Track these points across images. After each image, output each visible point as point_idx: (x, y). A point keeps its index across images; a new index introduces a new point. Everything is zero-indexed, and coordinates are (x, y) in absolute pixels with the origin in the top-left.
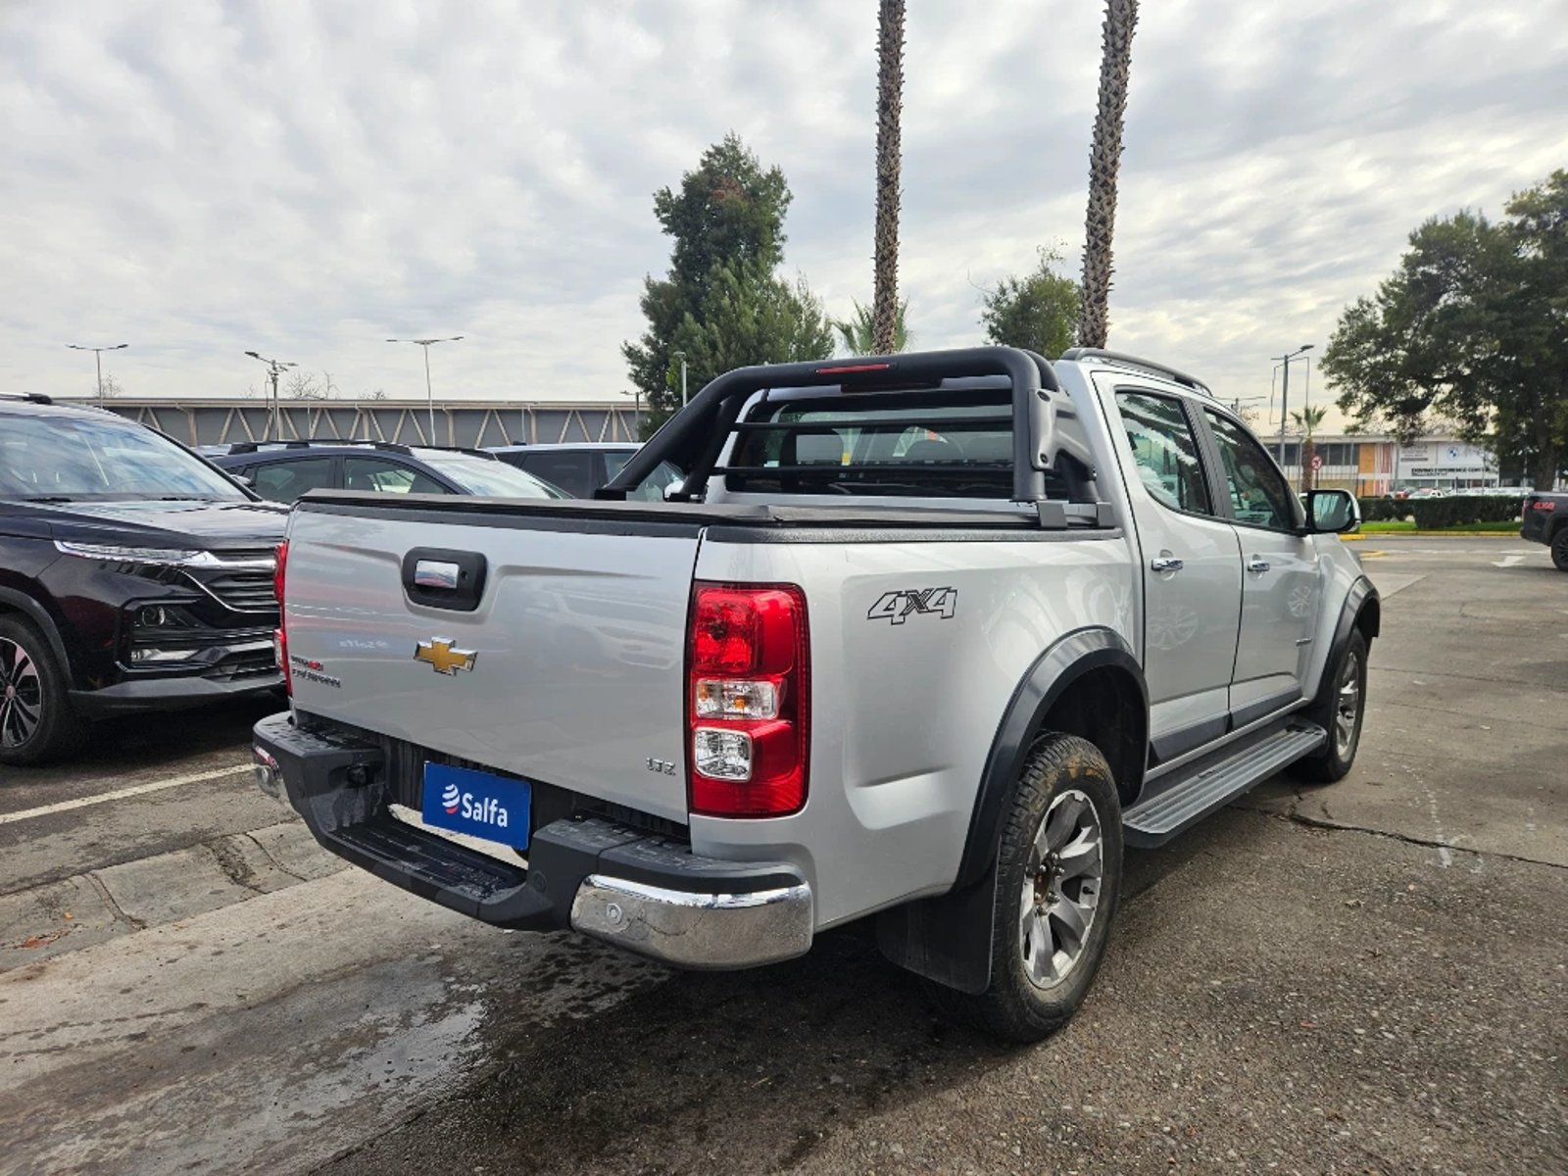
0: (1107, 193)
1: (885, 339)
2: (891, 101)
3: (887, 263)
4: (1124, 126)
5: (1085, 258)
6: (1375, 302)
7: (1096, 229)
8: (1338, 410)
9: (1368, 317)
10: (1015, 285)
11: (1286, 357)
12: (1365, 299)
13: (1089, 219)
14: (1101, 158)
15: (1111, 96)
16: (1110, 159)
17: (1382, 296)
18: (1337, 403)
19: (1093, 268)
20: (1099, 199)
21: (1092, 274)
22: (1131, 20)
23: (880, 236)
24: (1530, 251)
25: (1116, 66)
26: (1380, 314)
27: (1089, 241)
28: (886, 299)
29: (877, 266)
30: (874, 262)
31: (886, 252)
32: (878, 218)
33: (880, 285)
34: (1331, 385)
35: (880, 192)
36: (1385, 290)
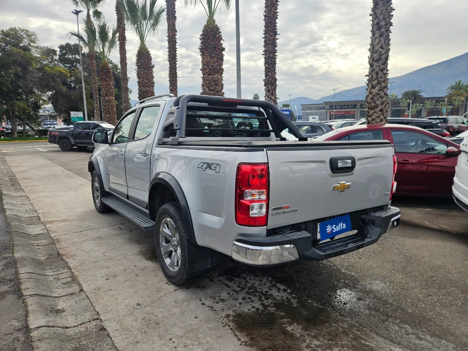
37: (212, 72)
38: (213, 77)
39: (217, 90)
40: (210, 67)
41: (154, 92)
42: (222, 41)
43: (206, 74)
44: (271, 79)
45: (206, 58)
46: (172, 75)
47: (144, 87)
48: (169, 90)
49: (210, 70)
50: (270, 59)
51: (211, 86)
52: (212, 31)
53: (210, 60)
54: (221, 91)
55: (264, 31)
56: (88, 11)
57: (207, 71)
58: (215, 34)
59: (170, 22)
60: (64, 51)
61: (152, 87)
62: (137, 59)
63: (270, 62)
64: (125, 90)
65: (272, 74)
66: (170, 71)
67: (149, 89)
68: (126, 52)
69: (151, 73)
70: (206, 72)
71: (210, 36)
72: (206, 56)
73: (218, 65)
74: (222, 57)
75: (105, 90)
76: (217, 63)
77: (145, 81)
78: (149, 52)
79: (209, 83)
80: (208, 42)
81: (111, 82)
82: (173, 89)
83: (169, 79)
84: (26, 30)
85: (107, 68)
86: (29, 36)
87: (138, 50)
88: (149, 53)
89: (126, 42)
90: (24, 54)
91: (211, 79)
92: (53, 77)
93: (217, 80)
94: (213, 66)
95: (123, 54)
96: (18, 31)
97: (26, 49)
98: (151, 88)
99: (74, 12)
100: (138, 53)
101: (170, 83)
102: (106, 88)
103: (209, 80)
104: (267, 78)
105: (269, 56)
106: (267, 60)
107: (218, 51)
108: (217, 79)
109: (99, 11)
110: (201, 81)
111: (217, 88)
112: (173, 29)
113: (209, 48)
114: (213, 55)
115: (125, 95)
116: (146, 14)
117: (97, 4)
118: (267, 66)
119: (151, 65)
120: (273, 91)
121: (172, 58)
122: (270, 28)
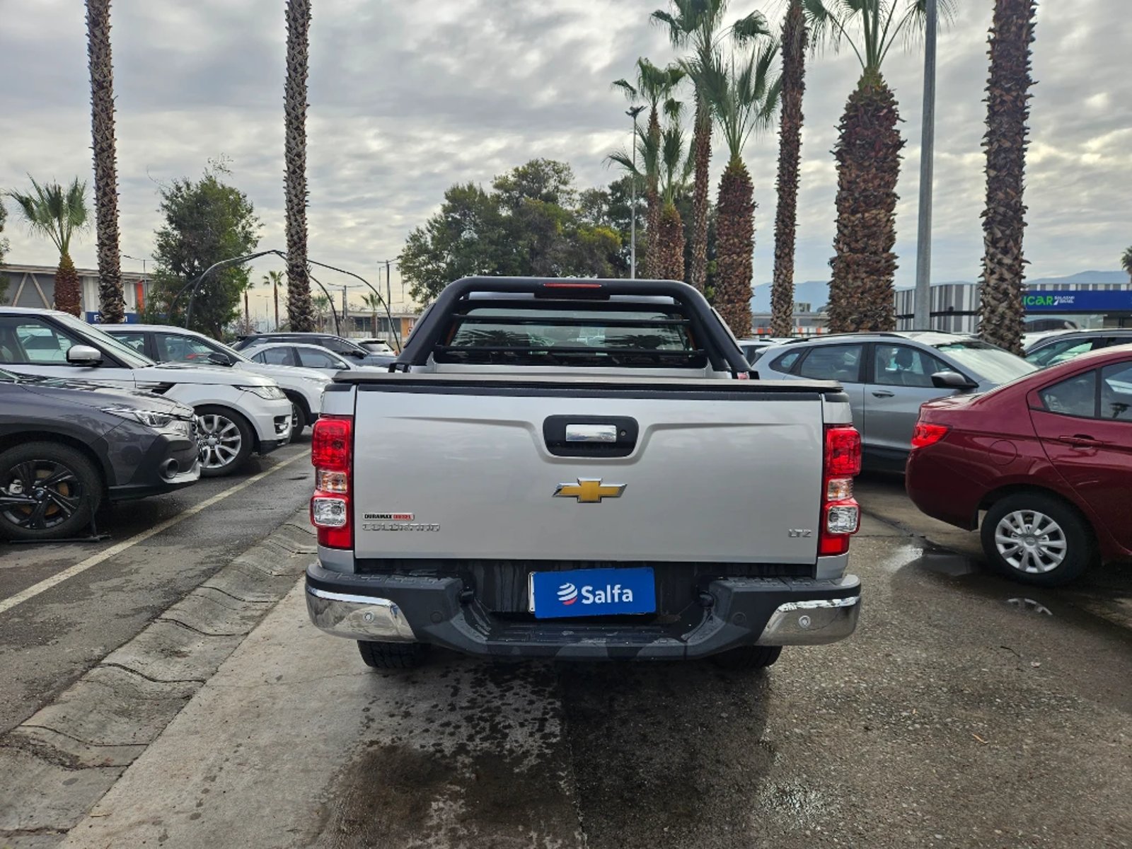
0: (300, 136)
1: (109, 218)
2: (100, 19)
3: (106, 154)
4: (307, 89)
5: (286, 180)
6: (426, 232)
7: (294, 160)
8: (410, 297)
9: (422, 241)
10: (188, 185)
11: (387, 262)
12: (420, 228)
13: (288, 151)
14: (293, 109)
15: (298, 66)
16: (300, 111)
17: (430, 228)
18: (410, 293)
19: (294, 188)
20: (295, 138)
21: (293, 192)
22: (306, 15)
23: (96, 130)
24: (505, 212)
25: (299, 45)
26: (429, 239)
27: (288, 168)
28: (107, 184)
29: (96, 155)
30: (92, 152)
31: (105, 145)
32: (95, 115)
33: (100, 172)
34: (405, 282)
35: (94, 92)
36: (431, 224)
37: (862, 204)
38: (863, 218)
39: (873, 249)
40: (857, 195)
41: (750, 263)
42: (898, 122)
43: (846, 212)
44: (1002, 210)
45: (848, 174)
46: (783, 221)
47: (729, 255)
48: (774, 257)
49: (856, 200)
50: (1003, 155)
51: (857, 241)
52: (868, 105)
53: (858, 176)
54: (887, 249)
55: (988, 81)
56: (655, 105)
57: (847, 205)
58: (875, 110)
59: (788, 99)
60: (618, 194)
61: (746, 252)
62: (719, 193)
63: (1002, 162)
64: (698, 265)
65: (1006, 193)
66: (779, 213)
67: (740, 259)
68: (708, 181)
69: (749, 222)
70: (845, 207)
71: (862, 117)
72: (847, 167)
73: (880, 185)
74: (893, 164)
75: (664, 267)
76: (877, 182)
77: (731, 241)
78: (748, 174)
79: (854, 232)
80: (856, 134)
81: (678, 250)
82: (783, 255)
83: (775, 231)
84: (554, 162)
85: (673, 221)
86: (558, 172)
87: (723, 173)
88: (749, 176)
89: (710, 159)
90: (545, 209)
91: (857, 222)
92: (590, 248)
93: (874, 225)
94: (865, 190)
95: (701, 186)
96: (541, 166)
97: (551, 198)
98: (744, 255)
99: (630, 111)
100: (723, 181)
101: (777, 240)
102: (666, 263)
103: (852, 226)
104: (992, 205)
105: (1000, 146)
106: (994, 158)
107: (880, 150)
108: (873, 221)
109: (676, 100)
110: (833, 231)
111: (875, 243)
112: (794, 113)
113: (858, 146)
114: (867, 164)
115: (697, 275)
116: (748, 92)
117: (672, 87)
118: (993, 173)
119: (748, 203)
120: (1008, 242)
121: (785, 182)
122: (1004, 70)
